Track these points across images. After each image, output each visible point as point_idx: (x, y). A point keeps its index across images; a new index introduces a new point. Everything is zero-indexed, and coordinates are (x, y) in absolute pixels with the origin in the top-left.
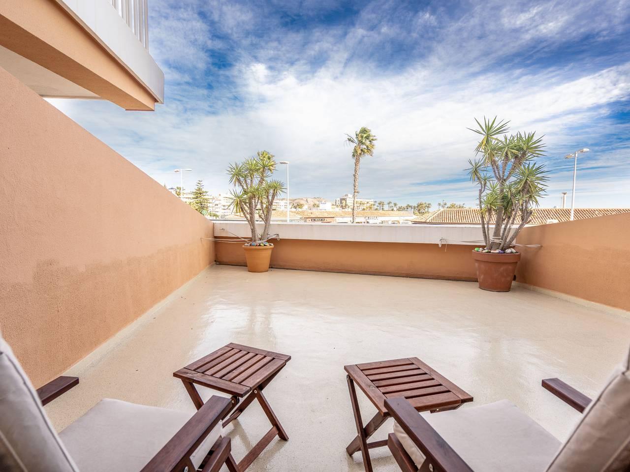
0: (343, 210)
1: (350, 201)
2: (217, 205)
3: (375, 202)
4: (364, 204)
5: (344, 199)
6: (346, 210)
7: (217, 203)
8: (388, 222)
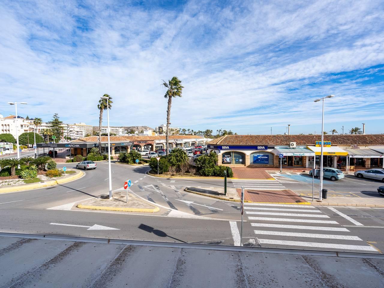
0: (160, 135)
1: (165, 129)
2: (72, 131)
3: (180, 129)
4: (173, 130)
5: (161, 127)
6: (162, 135)
7: (71, 129)
8: (189, 142)
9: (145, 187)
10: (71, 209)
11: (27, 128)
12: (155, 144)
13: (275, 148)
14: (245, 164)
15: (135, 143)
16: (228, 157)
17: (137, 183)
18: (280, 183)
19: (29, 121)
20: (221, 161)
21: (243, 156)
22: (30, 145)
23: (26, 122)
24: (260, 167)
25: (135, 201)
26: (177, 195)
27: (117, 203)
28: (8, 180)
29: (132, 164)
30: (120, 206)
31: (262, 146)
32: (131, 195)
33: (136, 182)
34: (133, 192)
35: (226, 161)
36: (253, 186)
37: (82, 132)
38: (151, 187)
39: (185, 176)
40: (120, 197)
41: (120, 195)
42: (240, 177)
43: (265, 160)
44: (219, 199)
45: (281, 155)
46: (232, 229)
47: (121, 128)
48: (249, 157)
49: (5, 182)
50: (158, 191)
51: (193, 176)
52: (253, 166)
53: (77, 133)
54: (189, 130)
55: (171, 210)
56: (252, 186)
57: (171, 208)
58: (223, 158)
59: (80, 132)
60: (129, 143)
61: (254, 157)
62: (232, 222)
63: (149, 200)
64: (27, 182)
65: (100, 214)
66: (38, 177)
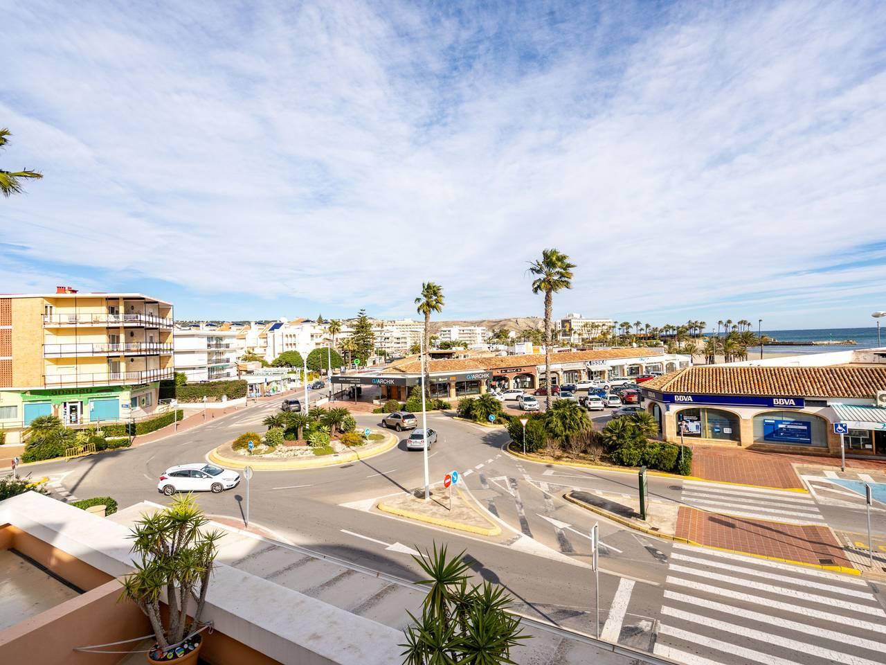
1: (576, 324)
2: (388, 338)
3: (616, 322)
4: (598, 326)
5: (568, 321)
7: (387, 335)
8: (622, 366)
9: (492, 480)
10: (370, 510)
11: (320, 340)
12: (538, 375)
13: (828, 404)
14: (740, 440)
15: (495, 373)
16: (692, 421)
17: (481, 469)
18: (817, 505)
19: (323, 326)
20: (675, 430)
21: (734, 421)
22: (324, 371)
23: (319, 329)
24: (786, 451)
25: (464, 510)
26: (545, 506)
27: (435, 509)
28: (293, 448)
29: (484, 422)
30: (438, 516)
31: (787, 398)
32: (462, 494)
33: (478, 467)
34: (467, 488)
35: (688, 429)
36: (729, 505)
37: (405, 338)
38: (503, 482)
39: (577, 462)
40: (443, 498)
41: (443, 493)
42: (710, 476)
43: (799, 434)
44: (628, 525)
45: (839, 428)
46: (618, 594)
47: (479, 324)
48: (751, 424)
49: (291, 450)
50: (512, 492)
51: (596, 464)
52: (763, 446)
53: (397, 341)
54: (638, 324)
55: (520, 536)
56: (726, 504)
57: (523, 532)
58: (679, 423)
59: (402, 338)
60: (483, 373)
61: (766, 425)
62: (627, 580)
63: (490, 509)
64: (318, 453)
65: (408, 525)
66: (331, 444)
